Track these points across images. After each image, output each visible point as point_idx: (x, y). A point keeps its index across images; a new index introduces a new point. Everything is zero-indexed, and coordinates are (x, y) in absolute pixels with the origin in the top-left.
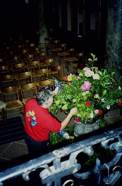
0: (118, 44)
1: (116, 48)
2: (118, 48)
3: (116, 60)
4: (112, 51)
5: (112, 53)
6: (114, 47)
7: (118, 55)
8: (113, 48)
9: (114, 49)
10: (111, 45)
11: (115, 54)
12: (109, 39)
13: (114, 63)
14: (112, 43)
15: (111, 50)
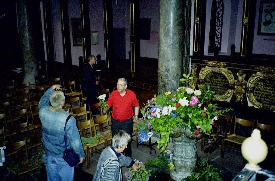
0: (175, 71)
1: (174, 75)
2: (176, 74)
3: (174, 87)
4: (170, 77)
5: (170, 80)
6: (172, 74)
7: (175, 82)
8: (170, 75)
9: (172, 76)
10: (168, 72)
11: (173, 81)
12: (165, 67)
13: (173, 90)
14: (169, 70)
15: (168, 77)
